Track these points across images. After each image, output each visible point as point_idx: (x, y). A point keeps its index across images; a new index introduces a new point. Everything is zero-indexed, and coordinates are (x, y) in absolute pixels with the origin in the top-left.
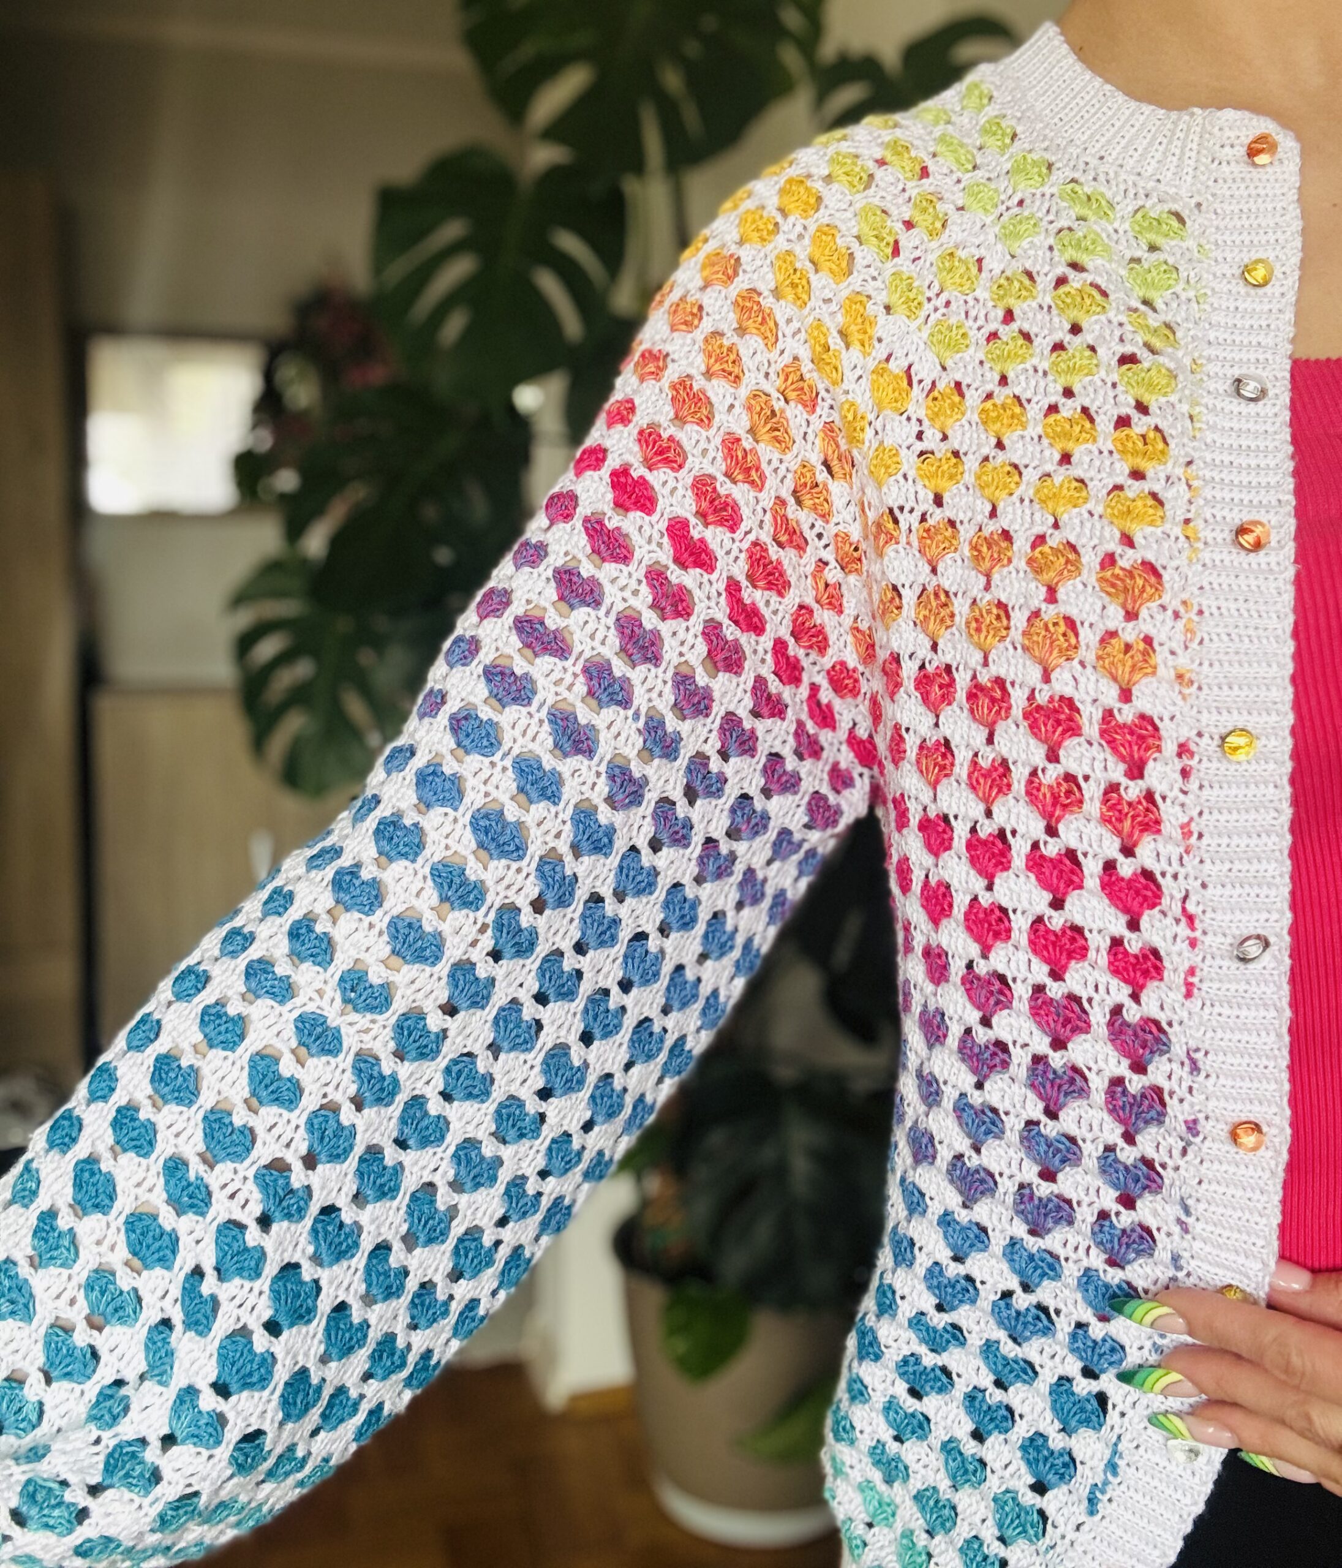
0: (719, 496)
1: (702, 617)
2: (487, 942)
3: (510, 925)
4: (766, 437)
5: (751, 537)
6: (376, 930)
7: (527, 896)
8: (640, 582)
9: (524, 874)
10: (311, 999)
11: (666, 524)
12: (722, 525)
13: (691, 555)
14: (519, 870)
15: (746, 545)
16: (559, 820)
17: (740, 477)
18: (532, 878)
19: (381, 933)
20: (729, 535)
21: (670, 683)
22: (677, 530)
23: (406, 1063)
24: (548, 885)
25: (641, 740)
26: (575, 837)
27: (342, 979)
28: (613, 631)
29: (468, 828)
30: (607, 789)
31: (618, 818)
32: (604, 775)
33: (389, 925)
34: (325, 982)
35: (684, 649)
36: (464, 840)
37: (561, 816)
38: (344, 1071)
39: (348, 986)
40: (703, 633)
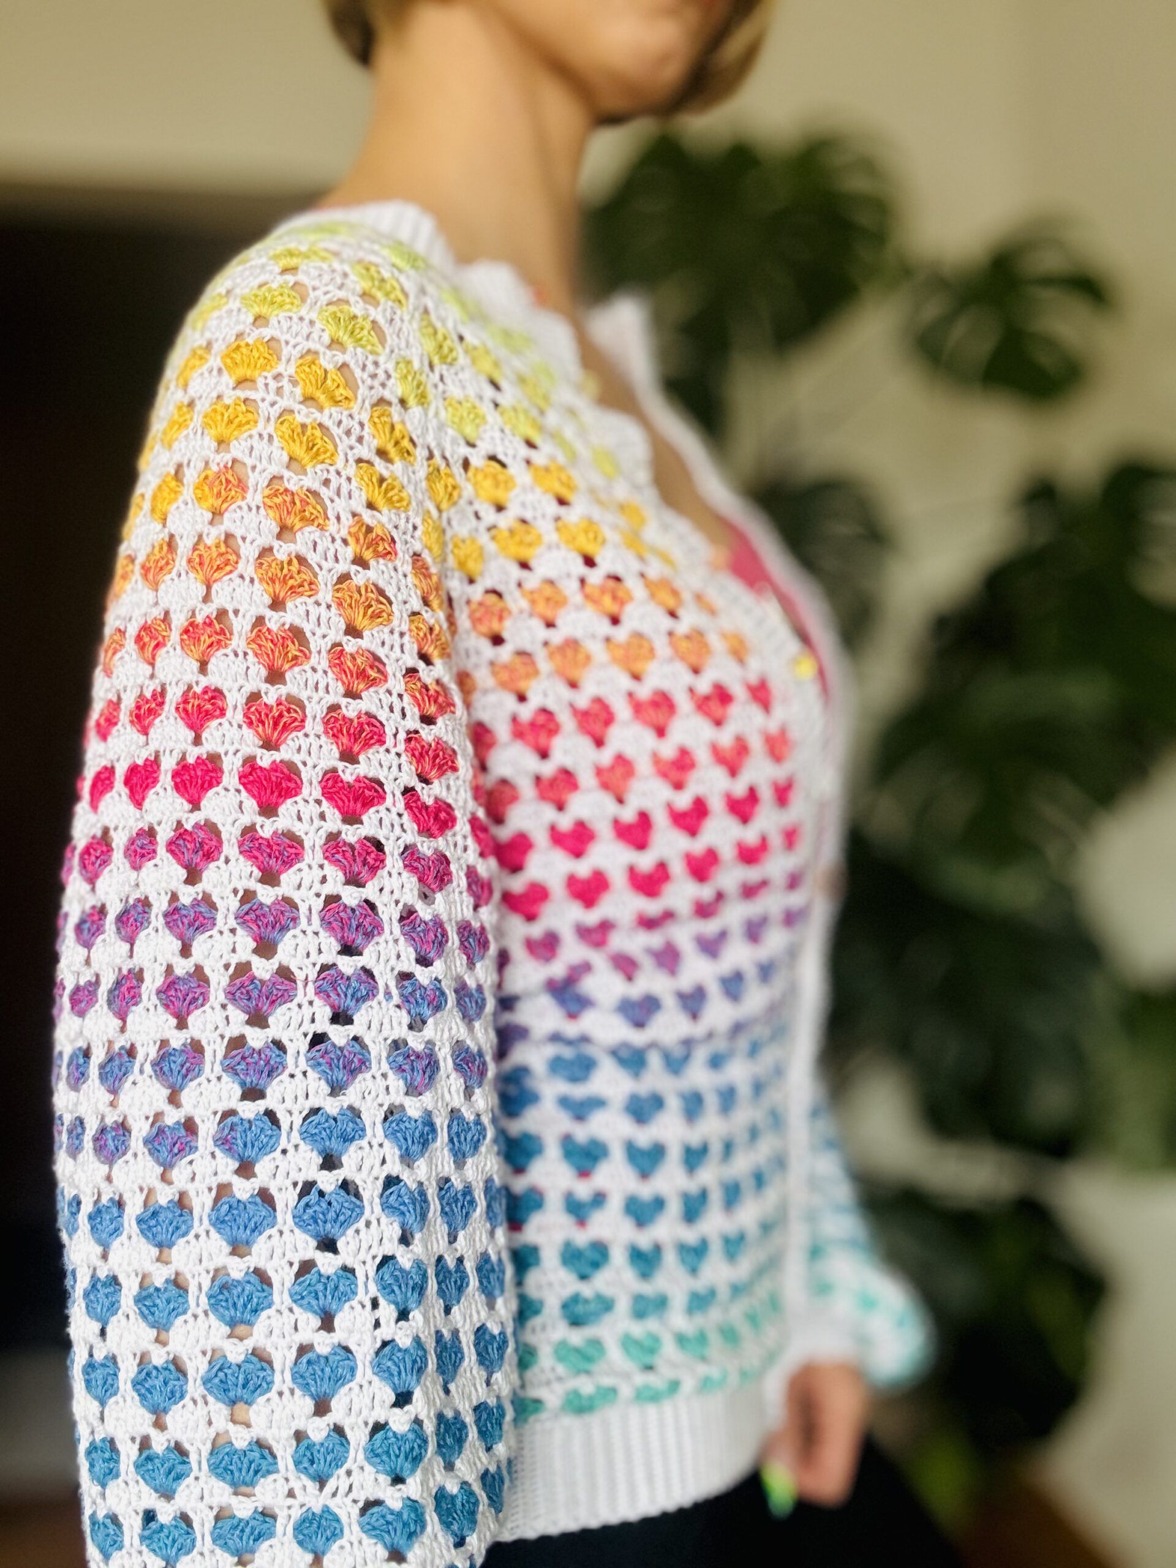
0: (351, 721)
1: (397, 853)
2: (387, 1311)
3: (396, 1279)
4: (366, 622)
5: (402, 736)
6: (287, 1393)
7: (391, 1240)
8: (321, 867)
9: (374, 1223)
10: (289, 1508)
11: (319, 789)
12: (369, 746)
13: (356, 800)
14: (368, 1224)
15: (401, 747)
16: (376, 1147)
17: (361, 686)
18: (384, 1220)
19: (292, 1392)
20: (382, 749)
21: (402, 939)
22: (332, 786)
23: (409, 1481)
24: (403, 1213)
25: (404, 1012)
26: (400, 1148)
27: (297, 1463)
28: (323, 934)
29: (297, 1231)
30: (401, 1083)
31: (427, 1099)
32: (391, 1074)
33: (294, 1379)
34: (287, 1480)
35: (396, 896)
36: (300, 1246)
37: (375, 1143)
38: (360, 1542)
39: (306, 1464)
40: (406, 866)
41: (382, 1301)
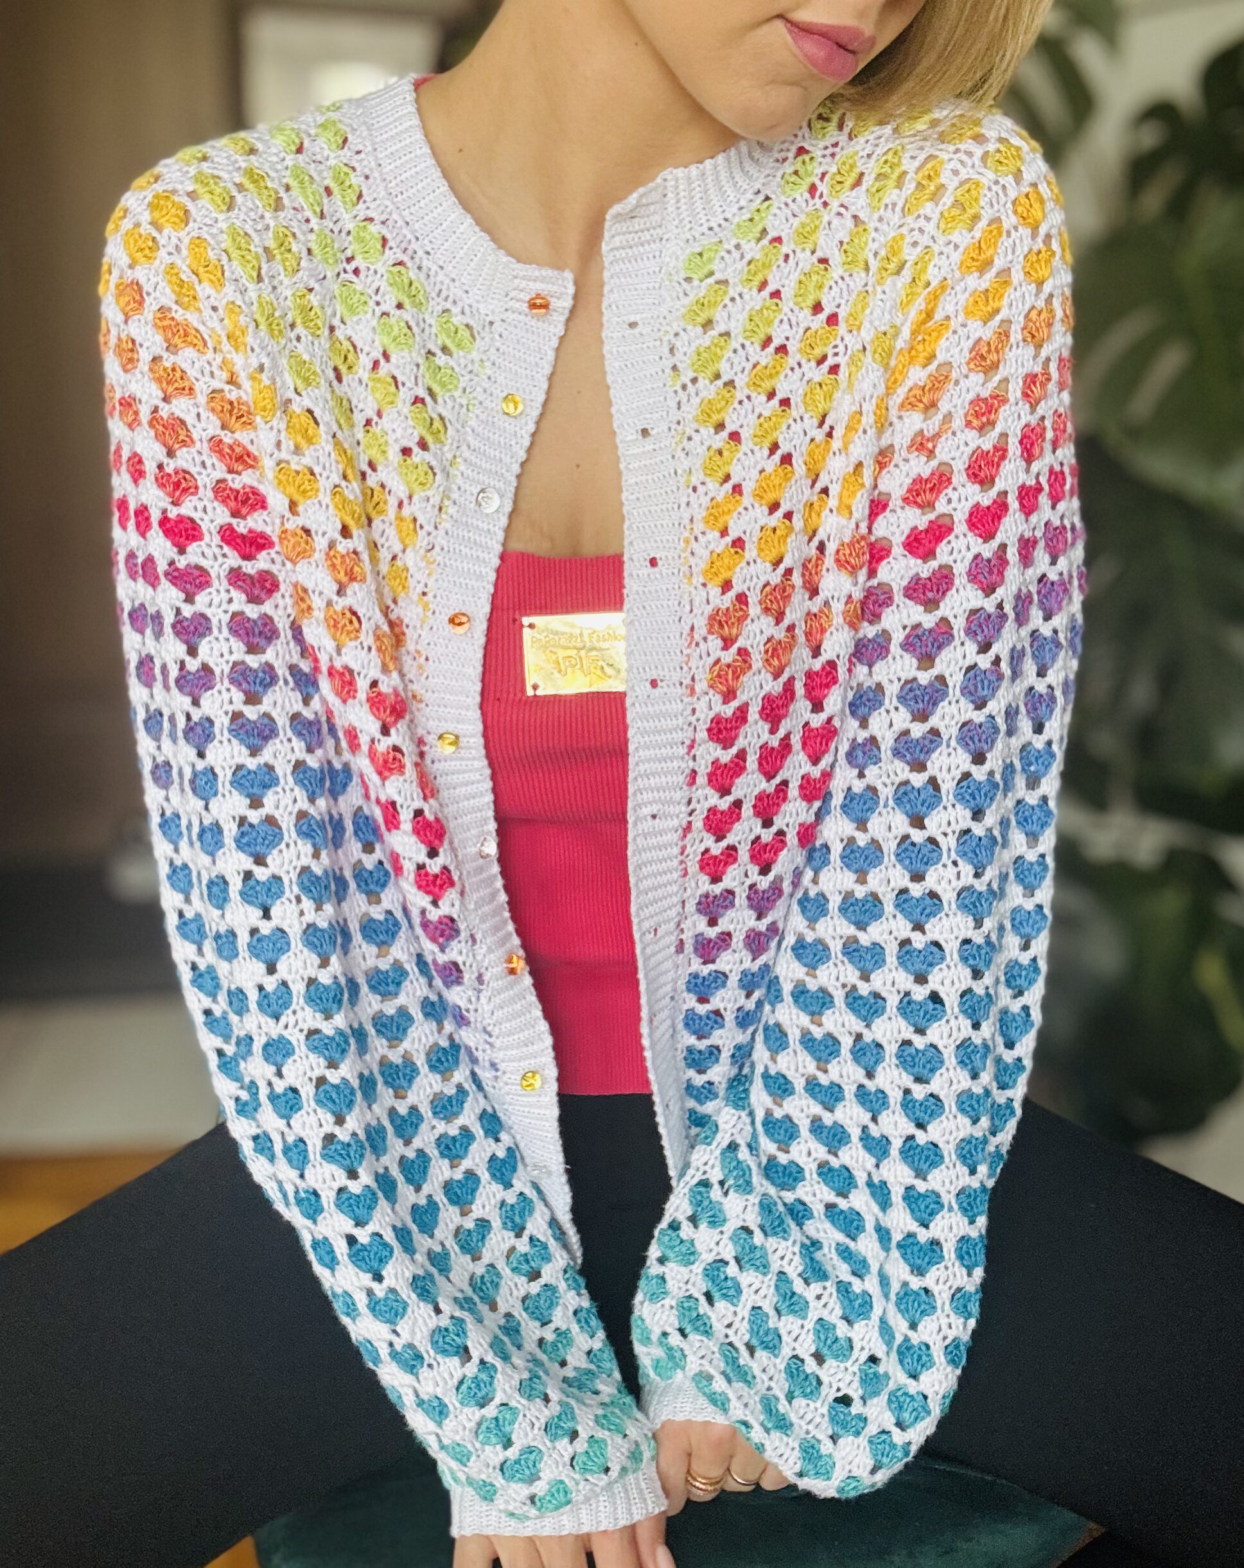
0: (238, 491)
2: (308, 904)
3: (313, 883)
4: (238, 426)
7: (306, 856)
9: (292, 845)
10: (259, 1036)
11: (218, 537)
12: (255, 510)
13: (250, 546)
16: (288, 791)
17: (241, 467)
22: (229, 536)
24: (313, 837)
25: (297, 693)
26: (307, 791)
27: (261, 1006)
28: (232, 639)
29: (238, 852)
30: (302, 744)
32: (294, 738)
34: (255, 1017)
36: (242, 862)
37: (287, 788)
39: (266, 1007)
41: (303, 898)
